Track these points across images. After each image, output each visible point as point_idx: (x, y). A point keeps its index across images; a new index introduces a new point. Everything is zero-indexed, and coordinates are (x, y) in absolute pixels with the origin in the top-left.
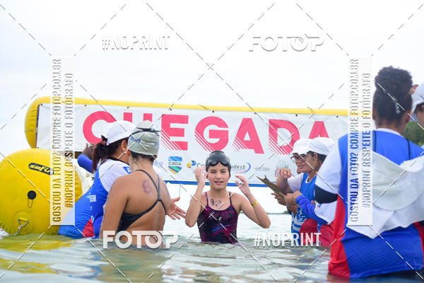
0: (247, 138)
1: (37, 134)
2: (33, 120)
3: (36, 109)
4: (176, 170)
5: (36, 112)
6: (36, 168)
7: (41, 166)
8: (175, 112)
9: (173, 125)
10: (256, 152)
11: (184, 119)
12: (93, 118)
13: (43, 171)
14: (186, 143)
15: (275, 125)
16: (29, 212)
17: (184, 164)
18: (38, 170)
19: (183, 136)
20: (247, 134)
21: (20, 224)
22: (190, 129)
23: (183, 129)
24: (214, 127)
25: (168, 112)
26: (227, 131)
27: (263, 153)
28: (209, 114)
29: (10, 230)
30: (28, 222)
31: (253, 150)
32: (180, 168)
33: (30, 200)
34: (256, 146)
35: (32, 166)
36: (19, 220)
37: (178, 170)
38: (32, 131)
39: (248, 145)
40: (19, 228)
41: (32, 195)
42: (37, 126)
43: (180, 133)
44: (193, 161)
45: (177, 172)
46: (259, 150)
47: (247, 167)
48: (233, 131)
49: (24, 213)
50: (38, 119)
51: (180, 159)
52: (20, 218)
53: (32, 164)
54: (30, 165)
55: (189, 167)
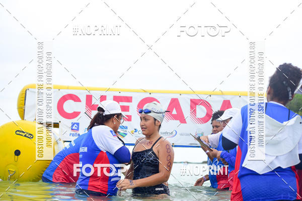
0: (174, 112)
1: (24, 110)
2: (22, 100)
3: (24, 92)
5: (24, 95)
6: (21, 133)
7: (24, 132)
8: (123, 94)
9: (121, 104)
10: (181, 122)
11: (129, 99)
12: (64, 99)
13: (25, 136)
14: (131, 116)
15: (194, 103)
16: (16, 165)
17: (129, 131)
18: (22, 135)
19: (128, 111)
20: (174, 109)
21: (10, 173)
22: (133, 106)
23: (128, 107)
25: (118, 95)
27: (186, 123)
28: (147, 95)
29: (3, 177)
30: (15, 172)
31: (178, 121)
32: (126, 134)
33: (16, 157)
34: (181, 118)
35: (18, 133)
36: (9, 171)
37: (124, 135)
38: (21, 108)
39: (175, 117)
40: (9, 176)
41: (17, 153)
42: (25, 104)
43: (126, 109)
44: (135, 129)
45: (124, 137)
46: (183, 121)
47: (174, 133)
49: (13, 166)
50: (25, 100)
51: (126, 128)
52: (10, 169)
53: (18, 131)
54: (16, 132)
55: (133, 133)
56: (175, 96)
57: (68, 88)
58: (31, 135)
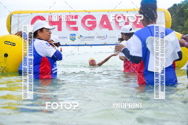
0: (105, 23)
1: (11, 28)
2: (9, 22)
3: (10, 17)
4: (73, 40)
5: (10, 18)
7: (10, 42)
8: (72, 14)
10: (109, 30)
12: (35, 19)
13: (10, 44)
14: (78, 27)
16: (5, 63)
17: (77, 37)
18: (8, 44)
19: (76, 24)
21: (2, 68)
22: (79, 21)
23: (76, 21)
24: (90, 20)
25: (69, 14)
26: (96, 21)
27: (113, 30)
28: (88, 14)
30: (5, 67)
31: (108, 29)
32: (75, 39)
33: (5, 58)
34: (109, 27)
35: (6, 43)
37: (74, 40)
38: (9, 27)
39: (105, 27)
40: (2, 70)
41: (6, 55)
42: (11, 24)
44: (81, 36)
46: (110, 28)
47: (106, 37)
48: (98, 21)
49: (3, 63)
50: (11, 21)
51: (75, 35)
52: (2, 66)
53: (6, 41)
54: (5, 42)
55: (79, 38)
56: (105, 14)
57: (37, 12)
58: (14, 44)
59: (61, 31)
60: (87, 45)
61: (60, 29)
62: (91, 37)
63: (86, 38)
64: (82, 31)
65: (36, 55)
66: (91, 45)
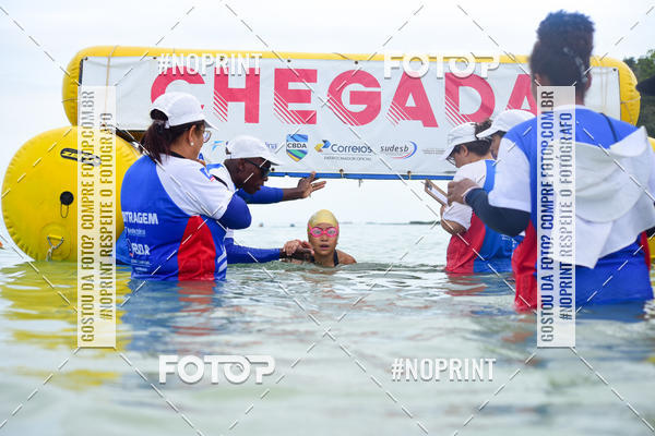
0: (411, 102)
2: (73, 84)
4: (298, 155)
5: (77, 71)
6: (73, 155)
8: (293, 66)
9: (292, 86)
10: (425, 125)
11: (309, 76)
12: (166, 78)
14: (314, 113)
15: (453, 83)
16: (64, 226)
17: (310, 146)
18: (76, 159)
19: (309, 102)
20: (411, 96)
21: (51, 244)
22: (320, 90)
23: (310, 91)
24: (358, 87)
25: (284, 65)
26: (379, 93)
27: (437, 126)
28: (350, 67)
29: (37, 255)
30: (62, 241)
31: (420, 123)
32: (305, 153)
33: (64, 207)
34: (424, 115)
35: (67, 154)
36: (49, 238)
37: (300, 155)
39: (412, 114)
40: (50, 250)
41: (67, 198)
43: (304, 97)
44: (325, 142)
45: (300, 158)
46: (430, 121)
47: (411, 148)
48: (387, 92)
49: (56, 227)
50: (80, 81)
51: (305, 138)
52: (51, 236)
53: (68, 150)
54: (62, 152)
55: (320, 151)
57: (174, 53)
59: (257, 121)
60: (347, 176)
61: (252, 116)
62: (360, 149)
63: (345, 149)
64: (329, 125)
65: (170, 212)
66: (360, 177)
